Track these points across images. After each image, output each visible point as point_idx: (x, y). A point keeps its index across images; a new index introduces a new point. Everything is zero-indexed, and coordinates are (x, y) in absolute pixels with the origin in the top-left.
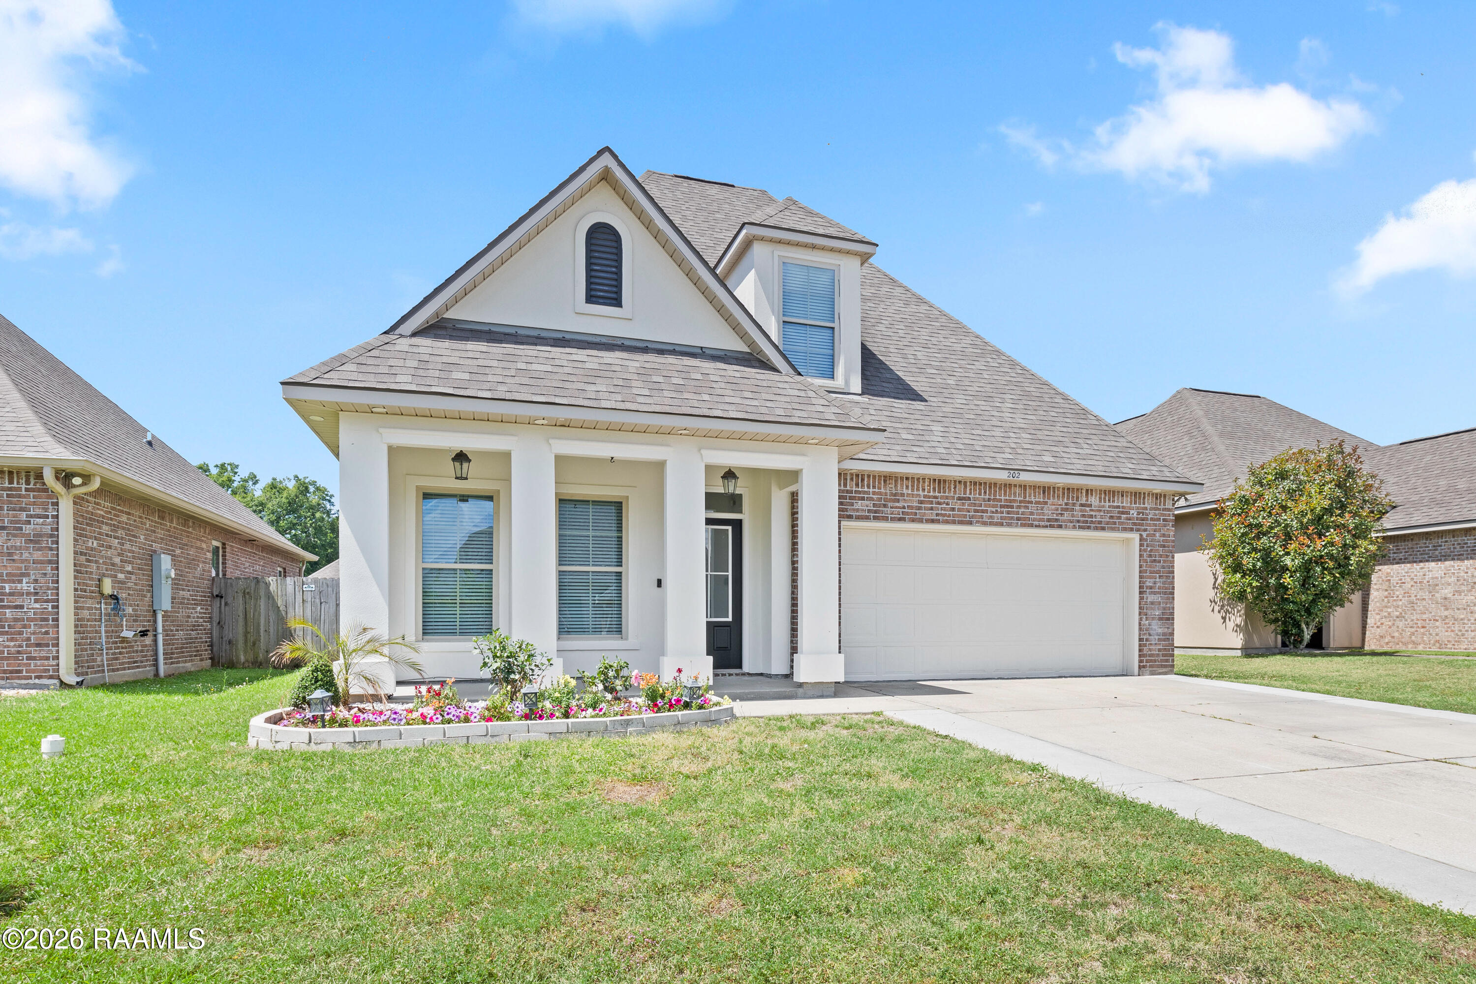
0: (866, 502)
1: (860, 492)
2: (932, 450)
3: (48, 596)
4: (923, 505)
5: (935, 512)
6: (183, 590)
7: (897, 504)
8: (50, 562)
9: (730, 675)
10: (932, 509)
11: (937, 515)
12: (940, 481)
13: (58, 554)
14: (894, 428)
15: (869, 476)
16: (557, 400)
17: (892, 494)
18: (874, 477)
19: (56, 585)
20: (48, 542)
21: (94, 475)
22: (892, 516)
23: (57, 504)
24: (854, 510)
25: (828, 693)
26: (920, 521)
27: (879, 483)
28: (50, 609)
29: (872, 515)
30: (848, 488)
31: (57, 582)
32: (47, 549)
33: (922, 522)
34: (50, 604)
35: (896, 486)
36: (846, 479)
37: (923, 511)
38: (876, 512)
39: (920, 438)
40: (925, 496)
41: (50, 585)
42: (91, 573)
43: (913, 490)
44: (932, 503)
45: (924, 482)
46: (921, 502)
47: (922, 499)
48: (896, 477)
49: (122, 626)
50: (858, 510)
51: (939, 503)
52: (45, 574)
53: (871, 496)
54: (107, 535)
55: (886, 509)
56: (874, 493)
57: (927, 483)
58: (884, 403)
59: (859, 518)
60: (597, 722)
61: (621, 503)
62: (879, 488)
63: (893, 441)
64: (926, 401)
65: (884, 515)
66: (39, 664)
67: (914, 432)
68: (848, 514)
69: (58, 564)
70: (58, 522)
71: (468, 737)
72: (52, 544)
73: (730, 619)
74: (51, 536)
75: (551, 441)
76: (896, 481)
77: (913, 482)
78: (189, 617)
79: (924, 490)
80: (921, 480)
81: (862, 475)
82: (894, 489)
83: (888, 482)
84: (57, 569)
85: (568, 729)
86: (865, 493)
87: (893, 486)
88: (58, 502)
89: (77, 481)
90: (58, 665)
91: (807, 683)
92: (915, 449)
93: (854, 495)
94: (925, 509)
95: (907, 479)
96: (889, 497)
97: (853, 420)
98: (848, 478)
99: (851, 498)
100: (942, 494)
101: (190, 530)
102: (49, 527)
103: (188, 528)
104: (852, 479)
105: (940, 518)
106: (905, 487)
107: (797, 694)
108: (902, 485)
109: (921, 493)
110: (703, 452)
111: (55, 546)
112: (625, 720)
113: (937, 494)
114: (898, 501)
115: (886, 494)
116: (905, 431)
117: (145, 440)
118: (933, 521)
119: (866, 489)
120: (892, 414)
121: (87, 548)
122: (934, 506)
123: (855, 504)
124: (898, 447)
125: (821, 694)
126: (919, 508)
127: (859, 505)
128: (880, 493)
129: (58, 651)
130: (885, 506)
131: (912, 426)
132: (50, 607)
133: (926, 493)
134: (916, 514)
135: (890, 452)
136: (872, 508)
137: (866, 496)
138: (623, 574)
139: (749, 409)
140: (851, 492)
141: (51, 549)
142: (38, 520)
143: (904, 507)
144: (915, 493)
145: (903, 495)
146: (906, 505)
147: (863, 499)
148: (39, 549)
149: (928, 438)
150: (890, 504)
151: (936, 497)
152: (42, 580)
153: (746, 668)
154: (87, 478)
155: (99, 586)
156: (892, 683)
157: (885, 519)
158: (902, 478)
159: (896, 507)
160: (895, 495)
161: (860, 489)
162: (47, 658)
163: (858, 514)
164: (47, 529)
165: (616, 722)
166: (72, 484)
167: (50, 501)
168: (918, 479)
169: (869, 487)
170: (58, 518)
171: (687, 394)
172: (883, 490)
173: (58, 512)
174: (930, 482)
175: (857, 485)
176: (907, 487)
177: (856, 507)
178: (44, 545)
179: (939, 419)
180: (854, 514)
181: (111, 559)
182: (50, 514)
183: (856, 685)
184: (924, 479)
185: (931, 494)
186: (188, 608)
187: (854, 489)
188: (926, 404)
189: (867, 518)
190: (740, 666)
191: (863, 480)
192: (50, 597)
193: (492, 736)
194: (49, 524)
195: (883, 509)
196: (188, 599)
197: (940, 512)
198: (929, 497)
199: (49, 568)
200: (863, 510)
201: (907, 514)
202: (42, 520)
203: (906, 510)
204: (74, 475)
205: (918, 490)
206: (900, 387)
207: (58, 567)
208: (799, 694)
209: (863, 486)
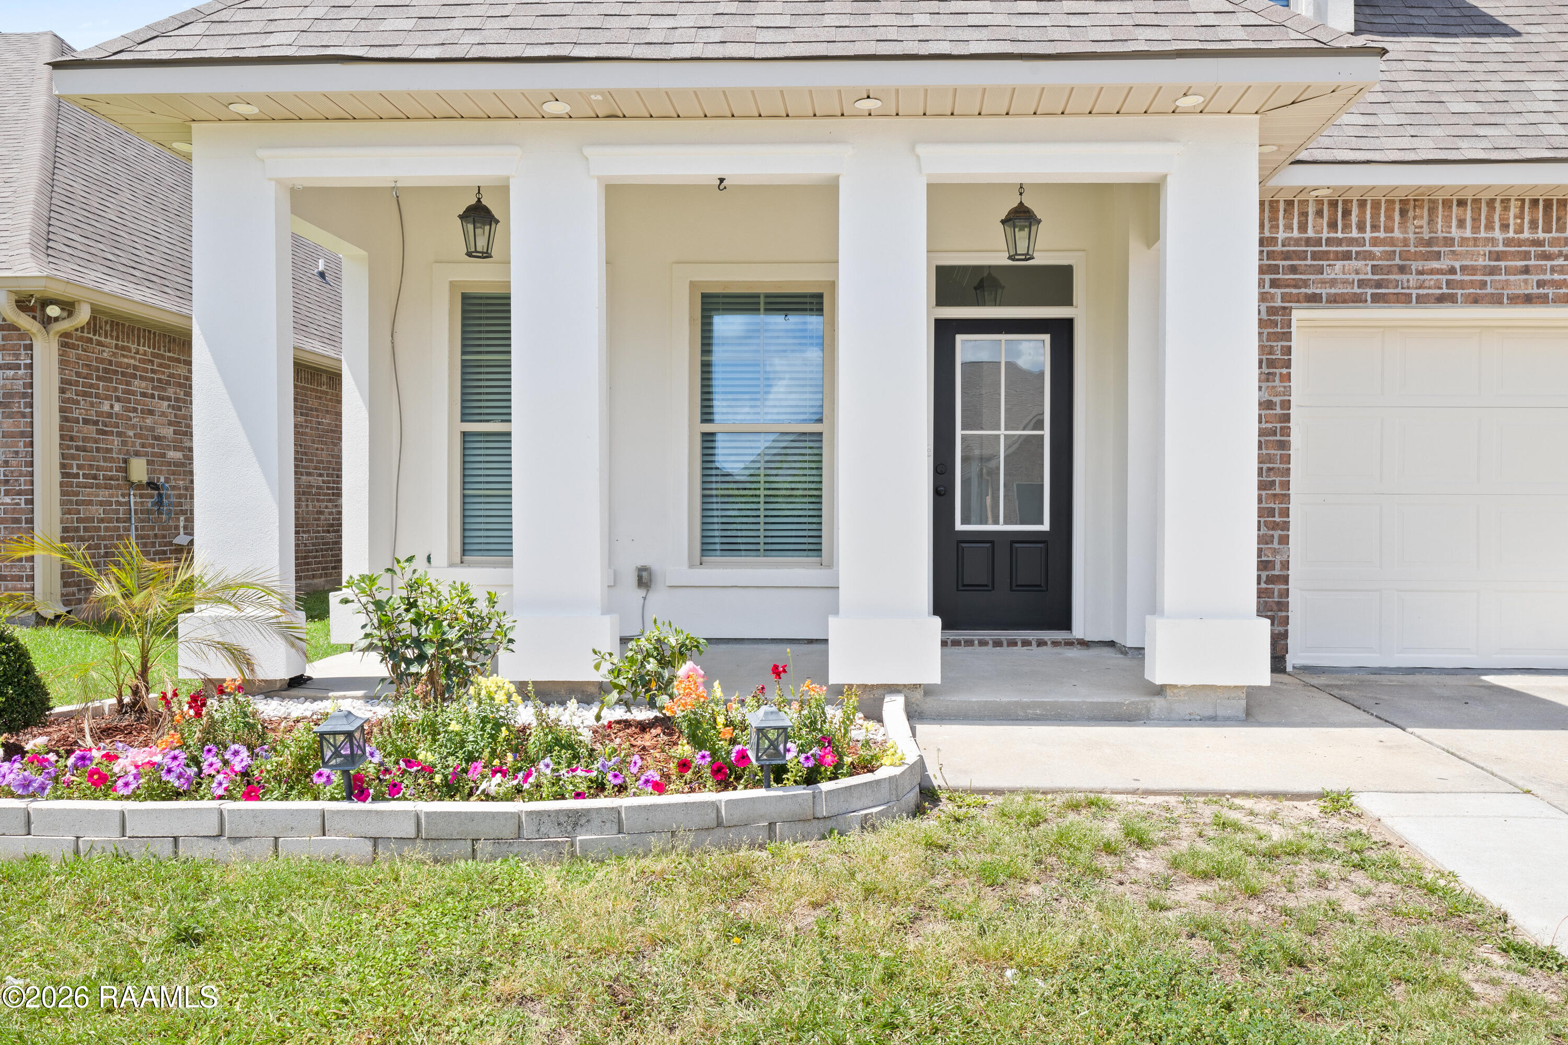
0: (1354, 264)
1: (1339, 242)
2: (1531, 131)
3: (20, 485)
4: (1502, 264)
5: (1535, 278)
6: (309, 474)
7: (1435, 265)
8: (22, 434)
9: (1041, 643)
10: (1526, 270)
11: (1541, 284)
12: (1548, 204)
13: (32, 423)
14: (1431, 92)
15: (1362, 204)
16: (577, 52)
17: (1421, 242)
18: (1376, 205)
19: (30, 469)
20: (19, 405)
21: (79, 301)
22: (1421, 292)
23: (30, 347)
24: (1323, 282)
25: (1229, 712)
26: (1496, 300)
27: (1389, 218)
28: (23, 506)
29: (1370, 291)
30: (1310, 233)
31: (31, 464)
32: (19, 415)
33: (1501, 303)
34: (23, 498)
35: (1431, 221)
36: (1304, 214)
37: (1503, 277)
38: (1379, 285)
39: (1496, 108)
40: (1508, 242)
41: (23, 469)
42: (109, 451)
43: (1476, 229)
44: (1526, 256)
45: (1506, 209)
46: (1498, 256)
47: (1501, 248)
48: (1433, 202)
49: (177, 528)
50: (1333, 283)
51: (1546, 257)
52: (17, 453)
53: (1367, 248)
54: (144, 395)
55: (1404, 277)
56: (1375, 242)
57: (1513, 211)
58: (1410, 47)
59: (1336, 300)
60: (494, 815)
61: (820, 296)
62: (1389, 229)
63: (1425, 119)
64: (1518, 34)
65: (1399, 290)
66: (10, 586)
67: (1481, 97)
68: (1309, 291)
69: (32, 437)
70: (32, 374)
71: (176, 839)
72: (25, 408)
73: (1046, 527)
74: (24, 395)
75: (587, 151)
76: (1432, 211)
77: (1477, 210)
78: (321, 513)
79: (1505, 227)
80: (1498, 205)
81: (1345, 202)
82: (1426, 229)
83: (1411, 214)
84: (31, 444)
85: (418, 830)
86: (1352, 241)
87: (1424, 222)
88: (31, 345)
89: (53, 311)
90: (33, 589)
91: (1175, 686)
92: (1481, 131)
93: (1324, 248)
94: (1508, 271)
95: (1461, 203)
96: (1412, 249)
97: (1294, 35)
98: (1311, 210)
99: (1315, 256)
100: (1554, 234)
101: (324, 388)
102: (21, 382)
103: (321, 385)
104: (1319, 213)
105: (1550, 291)
106: (1454, 223)
107: (1148, 711)
108: (1447, 220)
109: (1497, 234)
110: (921, 150)
111: (28, 410)
112: (569, 813)
113: (1541, 235)
114: (1437, 256)
115: (1406, 242)
116: (1459, 97)
117: (316, 271)
118: (1528, 300)
119: (1355, 234)
120: (1429, 66)
121: (99, 414)
122: (1532, 262)
123: (1327, 270)
124: (1438, 131)
125: (1210, 712)
126: (1493, 271)
127: (1337, 270)
128: (1392, 242)
129: (32, 568)
130: (1402, 270)
131: (1478, 86)
132: (23, 501)
133: (1511, 234)
134: (1483, 284)
135: (1416, 143)
136: (1370, 276)
137: (1354, 249)
138: (825, 437)
139: (1021, 34)
140: (1318, 242)
141: (24, 415)
142: (8, 372)
143: (1452, 271)
144: (1483, 234)
145: (1449, 241)
146: (1457, 265)
147: (1347, 256)
148: (10, 416)
149: (1518, 107)
150: (1415, 265)
151: (1538, 243)
152: (13, 462)
153: (1079, 629)
154: (69, 307)
155: (126, 470)
156: (1418, 678)
157: (1404, 300)
158: (1447, 204)
159: (1432, 272)
160: (1429, 243)
161: (1340, 235)
162: (20, 579)
163: (1333, 291)
164: (19, 386)
165: (545, 818)
166: (49, 317)
167: (22, 343)
168: (1491, 203)
169: (1361, 228)
170: (32, 369)
171: (878, 17)
172: (1397, 234)
173: (32, 359)
174: (1522, 208)
175: (1333, 225)
176: (1461, 223)
177: (1328, 275)
178: (15, 410)
179: (1551, 66)
180: (1324, 292)
181: (152, 429)
182: (22, 362)
183: (1322, 680)
184: (1506, 202)
185: (1526, 235)
186: (318, 500)
187: (1325, 235)
188: (1517, 39)
189: (1357, 300)
190: (1066, 624)
191: (1347, 213)
192: (22, 487)
193: (235, 839)
194: (21, 378)
195: (1398, 277)
196: (319, 488)
197: (1548, 277)
198: (1520, 243)
199: (21, 444)
200: (1345, 282)
201: (1462, 285)
202: (12, 372)
203: (1458, 277)
204: (45, 303)
205: (1490, 227)
206: (1454, 13)
207: (32, 442)
208: (1155, 711)
209: (1347, 227)
